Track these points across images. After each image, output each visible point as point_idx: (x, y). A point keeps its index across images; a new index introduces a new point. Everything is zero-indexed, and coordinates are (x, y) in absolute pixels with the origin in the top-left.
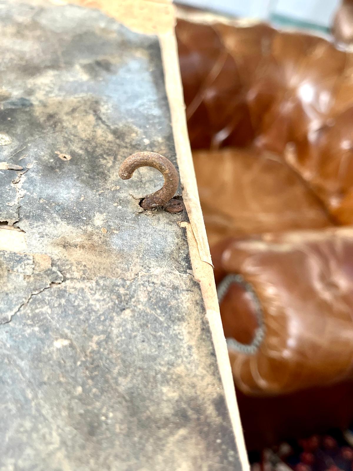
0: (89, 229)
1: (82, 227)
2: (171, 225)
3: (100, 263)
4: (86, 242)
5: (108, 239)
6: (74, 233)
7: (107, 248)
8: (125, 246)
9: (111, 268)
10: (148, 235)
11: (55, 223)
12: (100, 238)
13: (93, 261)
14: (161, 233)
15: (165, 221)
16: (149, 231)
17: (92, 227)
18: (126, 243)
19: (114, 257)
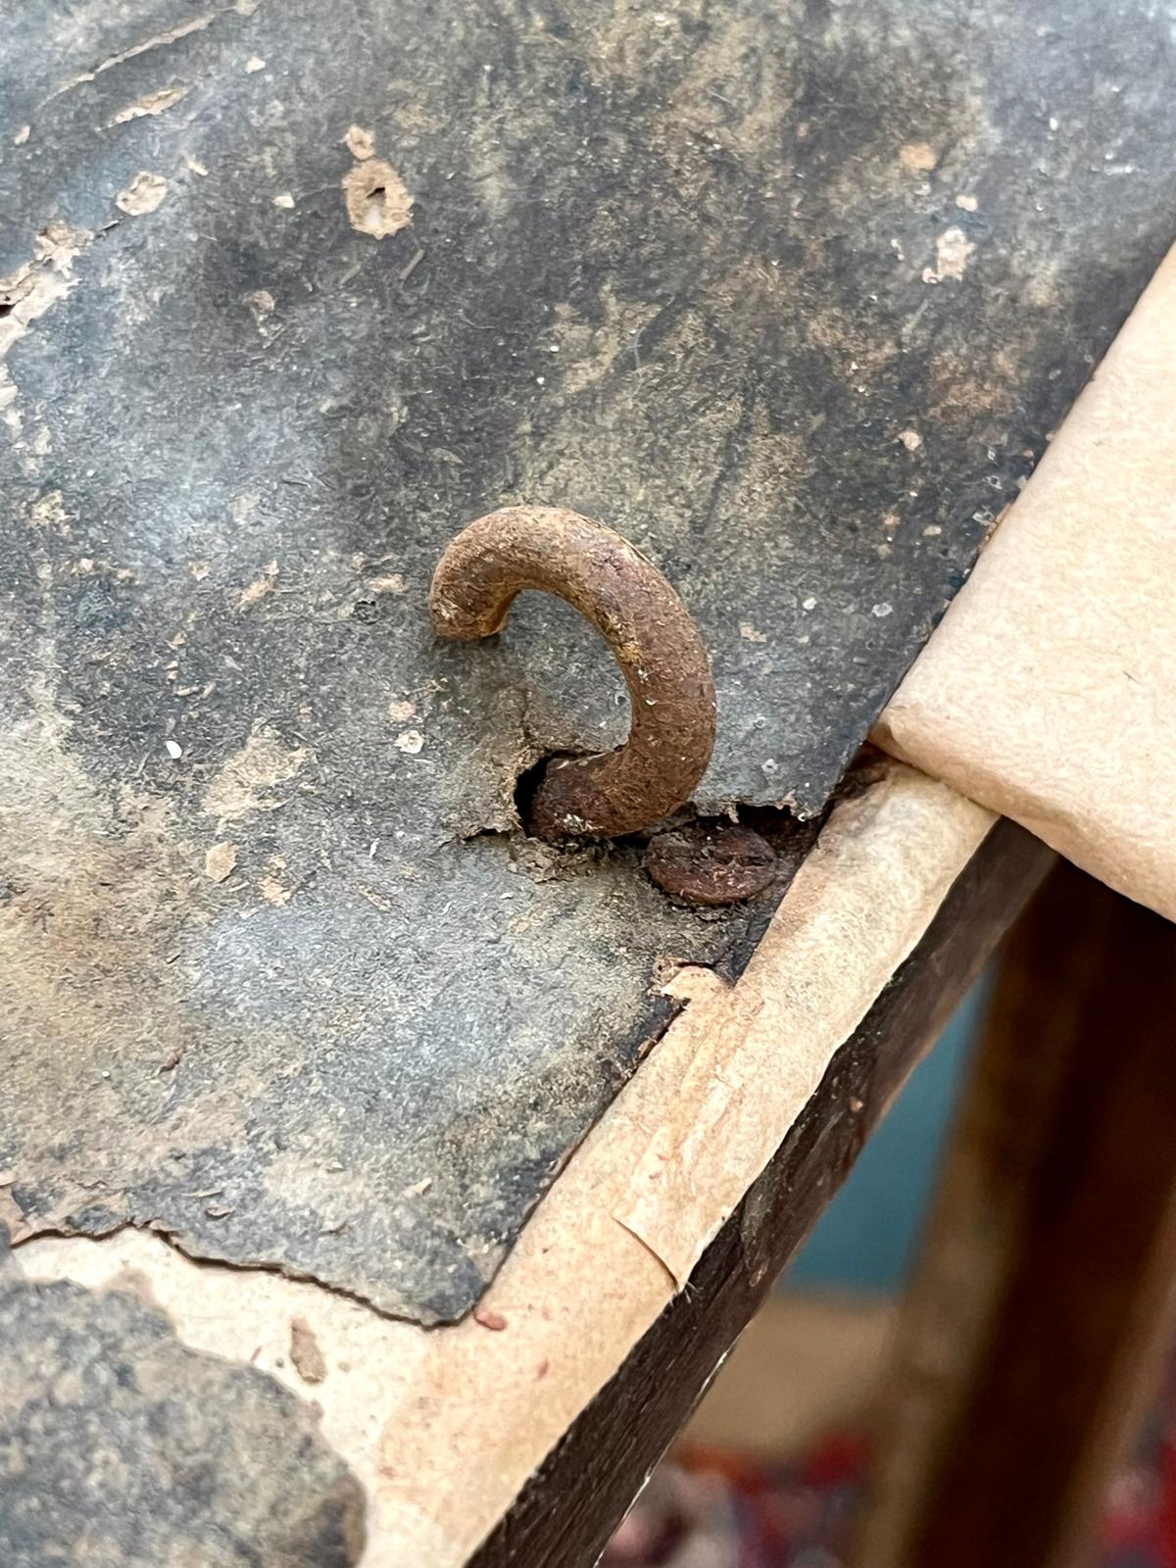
0: (158, 818)
1: (127, 789)
2: (611, 960)
3: (48, 1029)
4: (77, 893)
5: (202, 917)
6: (62, 811)
7: (152, 963)
8: (256, 984)
9: (82, 1075)
10: (431, 975)
11: (17, 702)
12: (170, 895)
13: (23, 1008)
14: (511, 985)
15: (594, 932)
16: (456, 954)
17: (173, 816)
18: (271, 974)
19: (150, 1021)
